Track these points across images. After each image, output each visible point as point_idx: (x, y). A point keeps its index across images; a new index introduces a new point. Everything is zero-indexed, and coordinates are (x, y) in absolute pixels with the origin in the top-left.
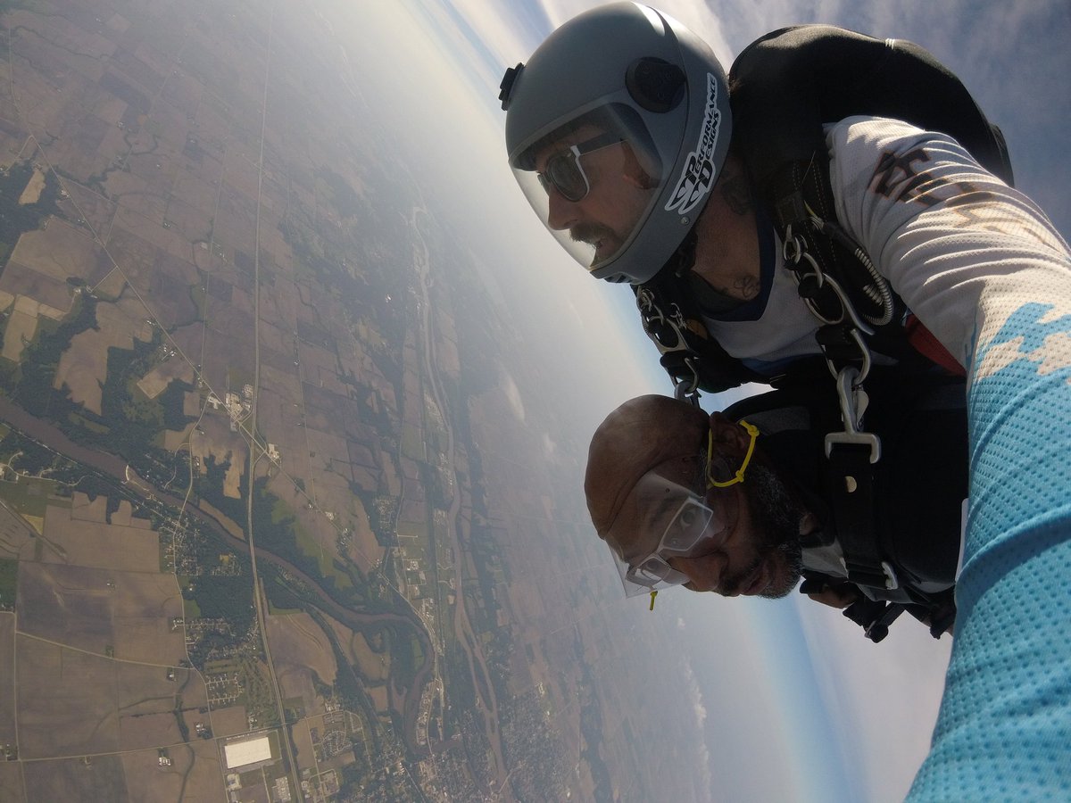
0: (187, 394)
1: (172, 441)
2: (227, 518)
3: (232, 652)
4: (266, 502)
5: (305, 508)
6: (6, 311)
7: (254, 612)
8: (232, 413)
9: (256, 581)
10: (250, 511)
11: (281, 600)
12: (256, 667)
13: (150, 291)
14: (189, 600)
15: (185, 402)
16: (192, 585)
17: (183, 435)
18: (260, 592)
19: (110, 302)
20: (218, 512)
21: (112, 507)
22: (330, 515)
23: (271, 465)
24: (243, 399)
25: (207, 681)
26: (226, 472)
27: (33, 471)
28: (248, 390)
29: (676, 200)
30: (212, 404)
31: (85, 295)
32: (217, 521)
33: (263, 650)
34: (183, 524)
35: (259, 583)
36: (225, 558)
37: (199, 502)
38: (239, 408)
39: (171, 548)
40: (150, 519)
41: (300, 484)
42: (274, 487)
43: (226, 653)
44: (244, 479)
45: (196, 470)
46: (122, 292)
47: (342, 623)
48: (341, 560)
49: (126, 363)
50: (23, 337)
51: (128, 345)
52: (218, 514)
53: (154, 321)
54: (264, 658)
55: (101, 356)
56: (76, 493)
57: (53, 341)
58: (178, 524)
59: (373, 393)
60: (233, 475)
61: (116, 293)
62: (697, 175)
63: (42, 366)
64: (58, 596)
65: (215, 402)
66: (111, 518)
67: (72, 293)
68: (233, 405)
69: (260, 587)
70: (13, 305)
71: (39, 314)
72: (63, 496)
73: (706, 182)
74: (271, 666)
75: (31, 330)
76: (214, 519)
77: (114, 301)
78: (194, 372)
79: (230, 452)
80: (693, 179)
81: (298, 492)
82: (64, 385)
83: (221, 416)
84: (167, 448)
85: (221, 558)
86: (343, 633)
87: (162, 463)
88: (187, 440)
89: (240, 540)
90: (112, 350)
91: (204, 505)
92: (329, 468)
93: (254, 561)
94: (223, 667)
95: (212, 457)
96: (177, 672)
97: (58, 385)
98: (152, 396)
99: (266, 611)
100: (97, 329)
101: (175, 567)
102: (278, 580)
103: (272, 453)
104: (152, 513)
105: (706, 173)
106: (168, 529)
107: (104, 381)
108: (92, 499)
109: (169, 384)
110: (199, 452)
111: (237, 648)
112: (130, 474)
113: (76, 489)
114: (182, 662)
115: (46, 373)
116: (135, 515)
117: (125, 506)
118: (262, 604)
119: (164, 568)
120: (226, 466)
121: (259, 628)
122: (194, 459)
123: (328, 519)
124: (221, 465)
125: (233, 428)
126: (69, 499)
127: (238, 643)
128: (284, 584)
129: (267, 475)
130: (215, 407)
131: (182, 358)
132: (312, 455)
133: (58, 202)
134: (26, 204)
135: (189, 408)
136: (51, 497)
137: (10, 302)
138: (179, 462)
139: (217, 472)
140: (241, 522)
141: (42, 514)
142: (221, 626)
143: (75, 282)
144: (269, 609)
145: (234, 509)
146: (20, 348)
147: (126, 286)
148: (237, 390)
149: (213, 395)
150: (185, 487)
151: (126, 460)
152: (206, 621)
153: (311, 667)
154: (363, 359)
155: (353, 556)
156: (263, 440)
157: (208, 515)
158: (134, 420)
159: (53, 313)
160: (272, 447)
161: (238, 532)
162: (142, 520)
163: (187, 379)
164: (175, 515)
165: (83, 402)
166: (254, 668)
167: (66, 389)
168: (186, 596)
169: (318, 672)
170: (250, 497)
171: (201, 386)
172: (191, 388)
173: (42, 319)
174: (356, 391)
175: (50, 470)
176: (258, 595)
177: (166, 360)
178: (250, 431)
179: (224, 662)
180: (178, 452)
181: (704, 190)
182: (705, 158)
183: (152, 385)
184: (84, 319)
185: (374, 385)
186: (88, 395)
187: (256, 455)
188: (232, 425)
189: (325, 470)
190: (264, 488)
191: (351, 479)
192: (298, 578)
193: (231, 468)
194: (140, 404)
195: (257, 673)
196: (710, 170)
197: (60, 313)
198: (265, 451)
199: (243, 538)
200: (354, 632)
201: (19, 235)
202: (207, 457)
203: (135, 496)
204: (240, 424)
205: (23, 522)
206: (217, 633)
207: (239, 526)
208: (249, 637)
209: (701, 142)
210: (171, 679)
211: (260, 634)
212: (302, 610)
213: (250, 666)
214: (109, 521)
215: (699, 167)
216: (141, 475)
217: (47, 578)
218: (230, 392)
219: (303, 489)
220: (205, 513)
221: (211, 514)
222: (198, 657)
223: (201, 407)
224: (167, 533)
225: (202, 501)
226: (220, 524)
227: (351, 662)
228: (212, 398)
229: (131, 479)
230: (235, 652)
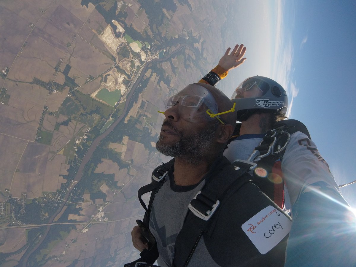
0: (102, 199)
1: (87, 196)
2: (61, 215)
3: (13, 214)
4: (67, 229)
5: (66, 243)
6: (122, 143)
7: (27, 224)
8: (98, 215)
9: (38, 225)
10: (64, 223)
11: (31, 234)
12: (7, 222)
13: (133, 183)
14: (33, 201)
15: (100, 199)
16: (38, 202)
17: (89, 199)
18: (35, 227)
19: (128, 172)
20: (63, 212)
21: (65, 177)
22: (64, 253)
23: (81, 230)
24: (103, 218)
25: (3, 203)
26: (77, 215)
27: (77, 152)
28: (106, 219)
29: (259, 101)
30: (100, 208)
31: (129, 165)
32: (60, 212)
33: (12, 226)
34: (59, 200)
35: (37, 226)
36: (47, 214)
37: (66, 206)
38: (100, 217)
39: (51, 196)
40: (61, 189)
41: (75, 241)
42: (73, 232)
43: (13, 212)
44: (75, 221)
45: (77, 204)
46: (131, 175)
47: (22, 257)
48: (47, 258)
49: (110, 179)
50: (116, 148)
51: (116, 179)
52: (62, 212)
53: (124, 186)
54: (9, 225)
55: (112, 172)
56: (70, 165)
57: (115, 157)
58: (59, 198)
59: (113, 263)
60: (76, 217)
61: (131, 174)
62: (266, 103)
63: (108, 154)
64: (38, 157)
65: (101, 209)
66: (61, 177)
67: (129, 161)
68: (101, 215)
69: (36, 226)
70: (124, 144)
71: (122, 152)
72: (69, 162)
73: (265, 106)
74: (7, 228)
75: (118, 150)
76: (61, 211)
77: (128, 173)
78: (110, 201)
79: (84, 216)
80: (264, 103)
81: (72, 240)
82: (103, 161)
83: (96, 211)
84: (84, 194)
85: (47, 213)
86: (18, 257)
87: (79, 193)
88: (87, 201)
89: (53, 220)
90: (114, 174)
91: (65, 207)
92: (82, 251)
93: (46, 225)
94: (8, 209)
95: (82, 210)
96: (7, 192)
97: (102, 159)
98: (101, 189)
99: (27, 228)
100: (120, 169)
101: (44, 197)
102: (39, 234)
103: (85, 230)
104: (62, 190)
105: (267, 105)
106: (57, 195)
107: (104, 173)
108: (67, 170)
109: (105, 194)
110: (83, 205)
111: (14, 216)
112: (75, 183)
113: (71, 165)
114: (11, 195)
115: (106, 156)
116: (62, 184)
117: (65, 181)
118: (30, 227)
119: (44, 193)
120: (79, 215)
121: (21, 225)
122: (81, 204)
123: (63, 252)
124: (79, 213)
125: (93, 216)
126: (68, 163)
127: (16, 217)
128: (37, 236)
129: (77, 229)
130: (99, 209)
131: (114, 196)
132: (86, 244)
133: (153, 152)
134: (151, 144)
135: (98, 201)
136: (69, 158)
137: (125, 144)
138: (80, 199)
139: (77, 212)
140: (59, 221)
141: (64, 154)
142: (23, 211)
143: (132, 161)
144: (28, 229)
145: (64, 218)
146: (112, 148)
147: (133, 176)
148: (106, 216)
149: (103, 208)
150: (72, 201)
151: (79, 182)
152: (25, 206)
153: (5, 243)
154: (124, 257)
155: (49, 262)
156: (89, 226)
157: (62, 209)
158: (93, 184)
159: (123, 156)
160: (87, 230)
161: (56, 219)
162: (60, 187)
163: (107, 199)
164: (62, 197)
165: (97, 167)
166: (6, 221)
167: (101, 162)
168: (34, 200)
169: (3, 245)
170: (69, 223)
171: (105, 204)
172: (104, 201)
173: (121, 153)
174: (112, 257)
175: (77, 158)
176: (33, 226)
177: (112, 192)
178: (92, 222)
179: (9, 210)
180: (83, 198)
181: (264, 106)
182: (270, 104)
183: (104, 188)
184: (122, 165)
185: (116, 263)
186: (100, 169)
187: (84, 225)
188: (94, 216)
189: (81, 250)
190: (72, 228)
191: (79, 260)
192: (40, 241)
193: (79, 216)
194: (98, 185)
195: (4, 222)
196: (268, 106)
197: (123, 158)
198: (85, 228)
199: (54, 221)
200: (18, 261)
201: (143, 144)
202: (82, 208)
203: (68, 184)
204: (94, 218)
205: (62, 148)
206: (20, 209)
207: (58, 220)
208: (18, 221)
209: (272, 101)
210: (6, 189)
211: (18, 225)
212: (27, 242)
213: (7, 220)
214: (60, 176)
215: (267, 103)
216: (75, 186)
217: (44, 154)
218: (105, 214)
219: (73, 242)
220: (63, 208)
221: (62, 210)
222: (12, 201)
223: (99, 205)
224: (56, 195)
225: (67, 207)
226: (59, 213)
227: (7, 259)
228: (102, 208)
229: (74, 183)
230: (13, 215)
